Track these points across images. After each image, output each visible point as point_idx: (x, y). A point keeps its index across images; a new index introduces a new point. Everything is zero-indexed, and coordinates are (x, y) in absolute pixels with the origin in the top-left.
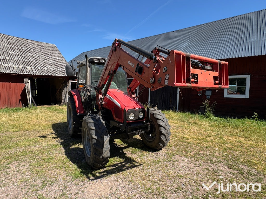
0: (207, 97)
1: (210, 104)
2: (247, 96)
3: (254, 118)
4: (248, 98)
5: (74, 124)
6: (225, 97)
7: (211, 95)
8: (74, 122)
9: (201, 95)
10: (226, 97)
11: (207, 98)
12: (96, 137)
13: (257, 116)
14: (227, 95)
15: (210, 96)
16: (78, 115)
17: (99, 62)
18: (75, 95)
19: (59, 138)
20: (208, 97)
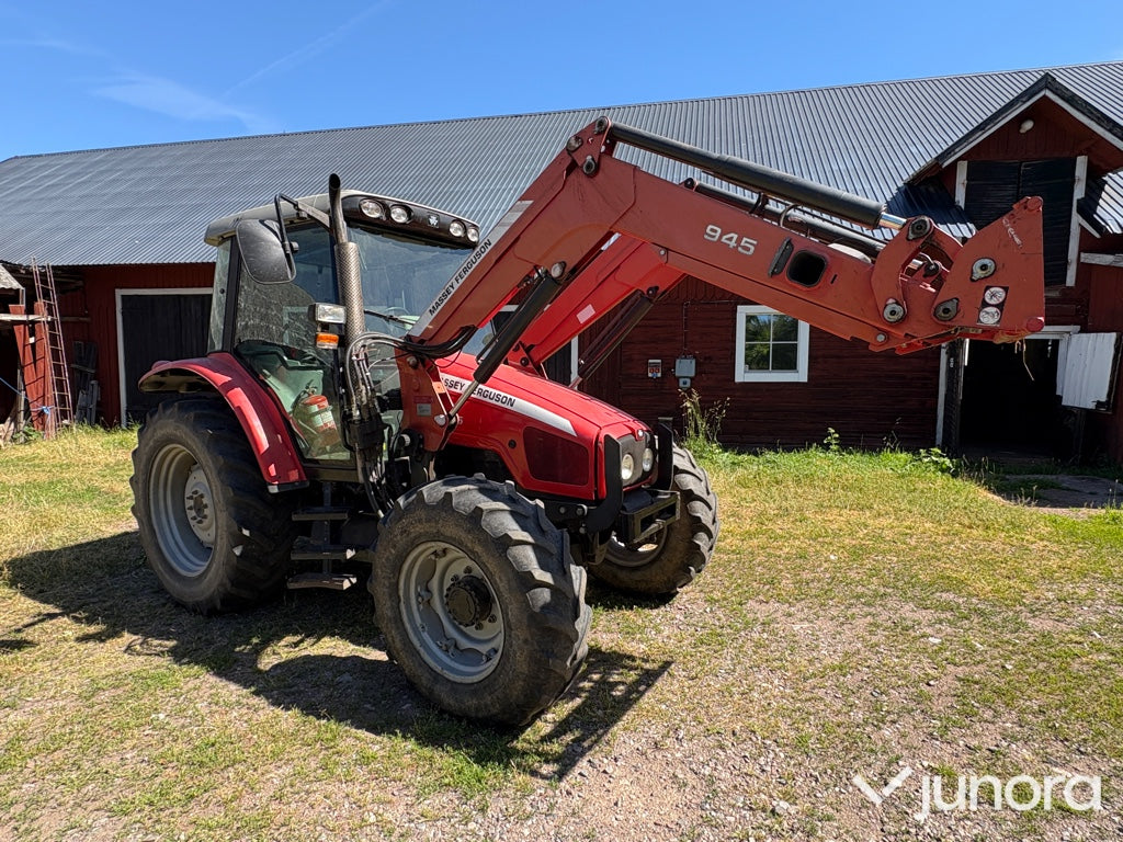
0: (681, 381)
1: (703, 408)
2: (801, 375)
3: (827, 447)
4: (806, 381)
5: (239, 540)
6: (737, 380)
7: (693, 374)
8: (246, 533)
9: (659, 375)
10: (742, 381)
11: (681, 385)
12: (547, 578)
13: (835, 438)
14: (745, 372)
15: (692, 379)
16: (274, 489)
17: (384, 219)
18: (229, 386)
19: (126, 634)
20: (685, 383)
